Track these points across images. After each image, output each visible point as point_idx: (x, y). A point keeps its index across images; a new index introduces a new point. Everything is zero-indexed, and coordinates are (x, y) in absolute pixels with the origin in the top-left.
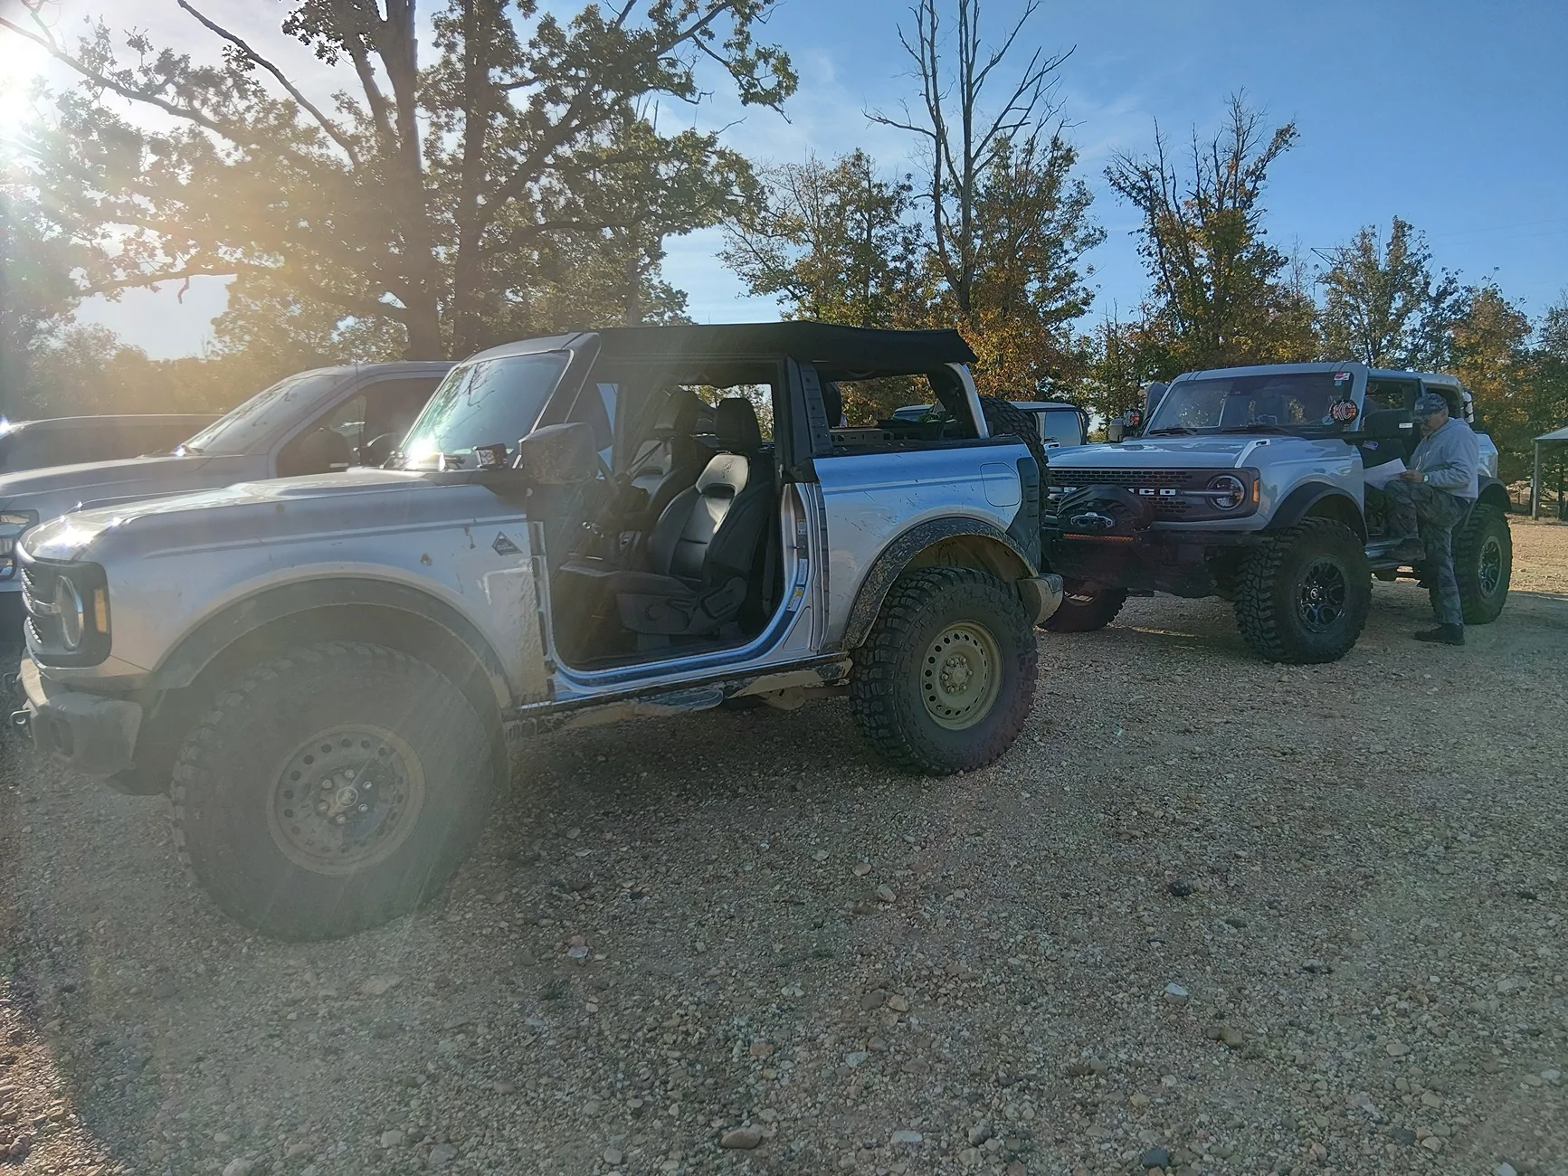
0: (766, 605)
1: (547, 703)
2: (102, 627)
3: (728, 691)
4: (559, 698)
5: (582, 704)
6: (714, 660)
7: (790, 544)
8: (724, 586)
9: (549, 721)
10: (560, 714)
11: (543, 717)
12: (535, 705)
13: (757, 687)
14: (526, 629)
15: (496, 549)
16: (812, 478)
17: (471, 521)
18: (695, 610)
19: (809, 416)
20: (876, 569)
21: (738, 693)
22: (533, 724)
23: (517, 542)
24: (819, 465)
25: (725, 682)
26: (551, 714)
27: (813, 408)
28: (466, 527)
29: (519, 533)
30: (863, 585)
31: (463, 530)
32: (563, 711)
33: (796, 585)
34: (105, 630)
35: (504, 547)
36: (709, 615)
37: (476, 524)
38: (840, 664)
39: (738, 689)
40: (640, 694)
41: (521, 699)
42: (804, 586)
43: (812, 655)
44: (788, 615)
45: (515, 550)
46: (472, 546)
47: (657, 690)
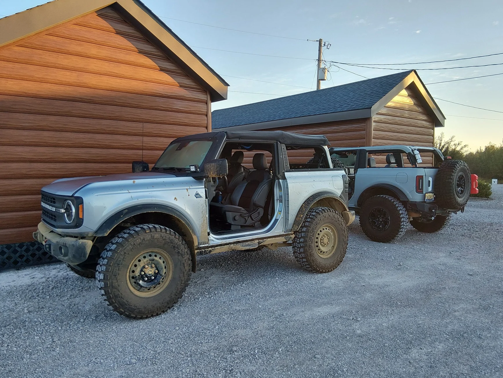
0: (269, 217)
1: (207, 245)
2: (81, 216)
3: (259, 243)
4: (210, 244)
5: (217, 246)
6: (254, 233)
7: (277, 199)
8: (257, 210)
9: (207, 251)
10: (211, 248)
11: (206, 249)
12: (204, 245)
13: (267, 242)
14: (203, 221)
15: (195, 196)
16: (284, 178)
17: (189, 188)
18: (248, 217)
19: (284, 159)
20: (303, 207)
21: (262, 244)
22: (203, 251)
23: (201, 195)
24: (287, 174)
25: (258, 240)
26: (208, 248)
27: (285, 157)
28: (187, 189)
29: (202, 191)
30: (299, 212)
31: (186, 190)
32: (212, 248)
33: (278, 211)
34: (82, 218)
35: (198, 196)
36: (252, 220)
37: (190, 189)
38: (291, 236)
39: (262, 242)
40: (234, 243)
41: (200, 243)
42: (281, 211)
43: (283, 233)
44: (276, 220)
45: (201, 197)
46: (189, 195)
47: (239, 242)
